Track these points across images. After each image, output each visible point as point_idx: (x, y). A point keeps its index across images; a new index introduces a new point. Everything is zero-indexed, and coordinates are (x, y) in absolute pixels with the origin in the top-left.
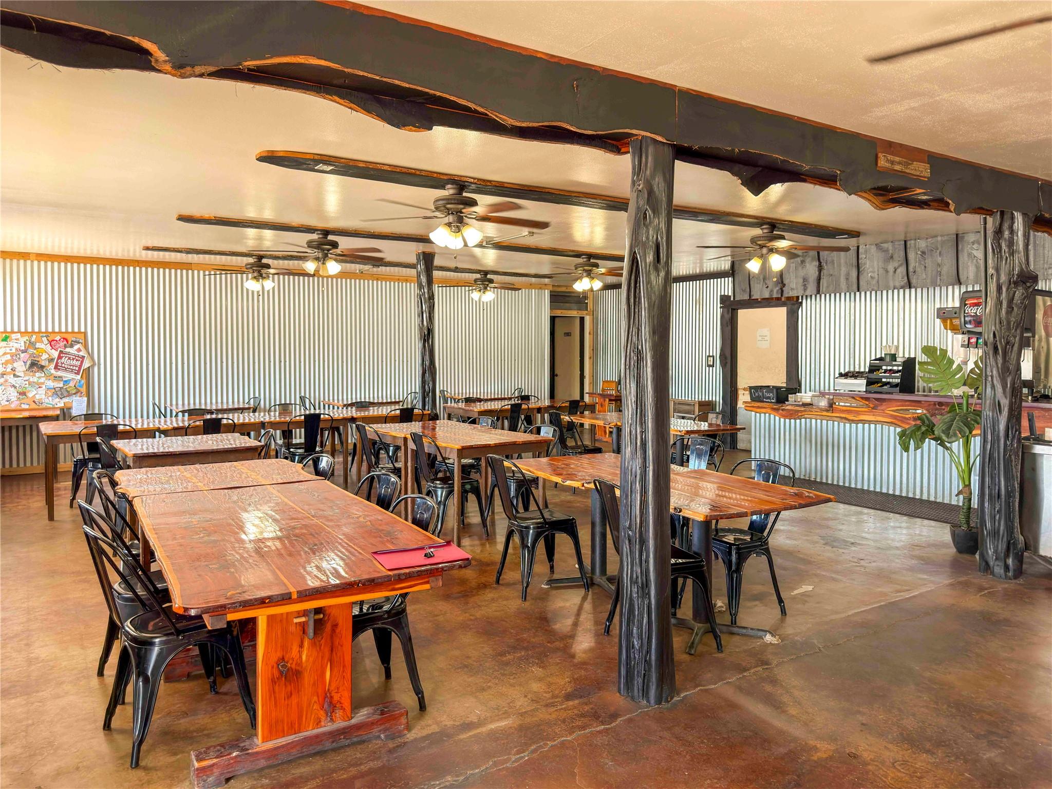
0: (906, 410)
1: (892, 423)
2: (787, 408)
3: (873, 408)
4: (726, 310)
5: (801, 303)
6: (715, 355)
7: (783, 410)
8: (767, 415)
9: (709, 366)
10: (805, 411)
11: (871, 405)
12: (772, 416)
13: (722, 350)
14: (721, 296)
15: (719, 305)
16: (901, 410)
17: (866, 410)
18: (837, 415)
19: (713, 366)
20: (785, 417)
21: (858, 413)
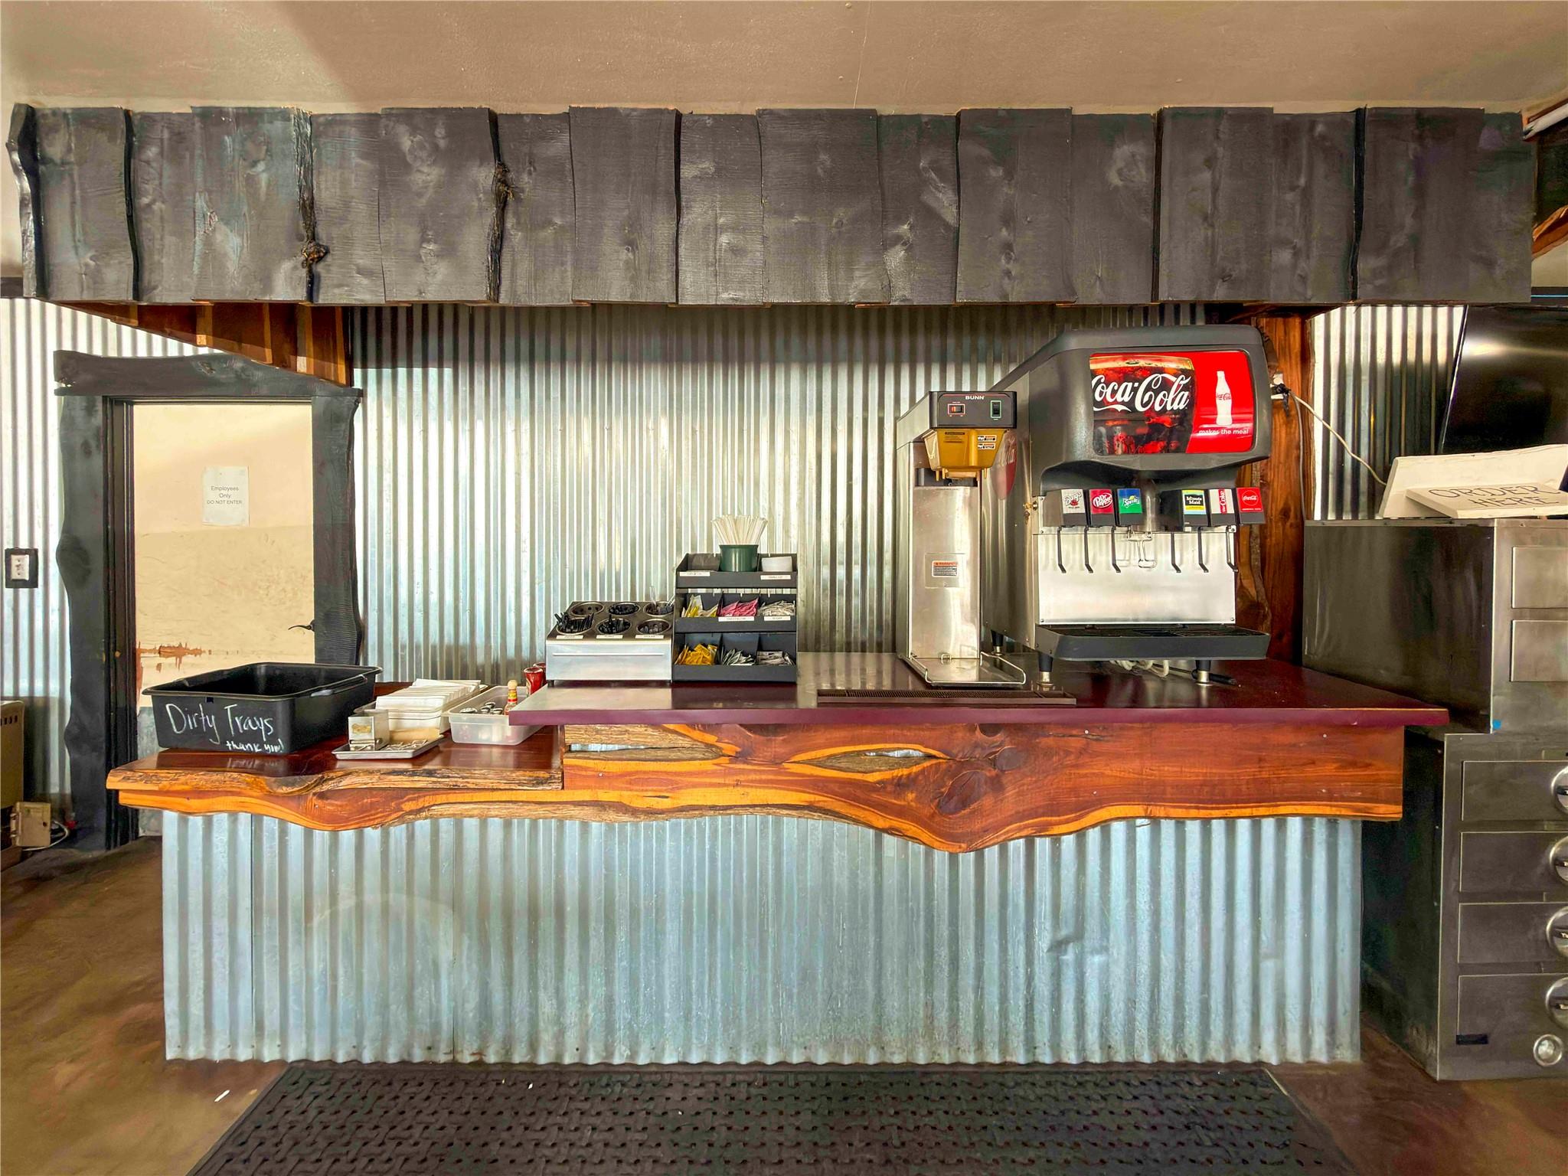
0: (859, 753)
1: (811, 808)
2: (346, 783)
3: (736, 758)
4: (79, 401)
5: (362, 394)
6: (39, 545)
7: (322, 796)
8: (244, 819)
9: (15, 584)
10: (435, 791)
11: (729, 748)
12: (270, 825)
13: (67, 530)
14: (60, 355)
15: (53, 385)
16: (845, 754)
17: (708, 765)
18: (585, 795)
19: (32, 583)
20: (336, 822)
21: (673, 783)
